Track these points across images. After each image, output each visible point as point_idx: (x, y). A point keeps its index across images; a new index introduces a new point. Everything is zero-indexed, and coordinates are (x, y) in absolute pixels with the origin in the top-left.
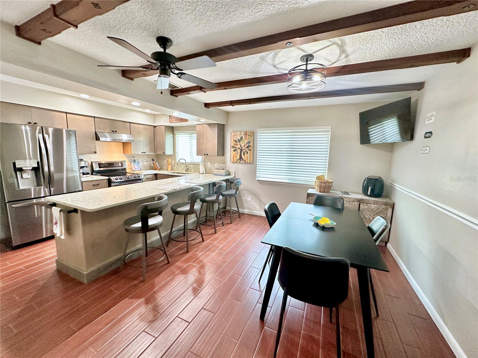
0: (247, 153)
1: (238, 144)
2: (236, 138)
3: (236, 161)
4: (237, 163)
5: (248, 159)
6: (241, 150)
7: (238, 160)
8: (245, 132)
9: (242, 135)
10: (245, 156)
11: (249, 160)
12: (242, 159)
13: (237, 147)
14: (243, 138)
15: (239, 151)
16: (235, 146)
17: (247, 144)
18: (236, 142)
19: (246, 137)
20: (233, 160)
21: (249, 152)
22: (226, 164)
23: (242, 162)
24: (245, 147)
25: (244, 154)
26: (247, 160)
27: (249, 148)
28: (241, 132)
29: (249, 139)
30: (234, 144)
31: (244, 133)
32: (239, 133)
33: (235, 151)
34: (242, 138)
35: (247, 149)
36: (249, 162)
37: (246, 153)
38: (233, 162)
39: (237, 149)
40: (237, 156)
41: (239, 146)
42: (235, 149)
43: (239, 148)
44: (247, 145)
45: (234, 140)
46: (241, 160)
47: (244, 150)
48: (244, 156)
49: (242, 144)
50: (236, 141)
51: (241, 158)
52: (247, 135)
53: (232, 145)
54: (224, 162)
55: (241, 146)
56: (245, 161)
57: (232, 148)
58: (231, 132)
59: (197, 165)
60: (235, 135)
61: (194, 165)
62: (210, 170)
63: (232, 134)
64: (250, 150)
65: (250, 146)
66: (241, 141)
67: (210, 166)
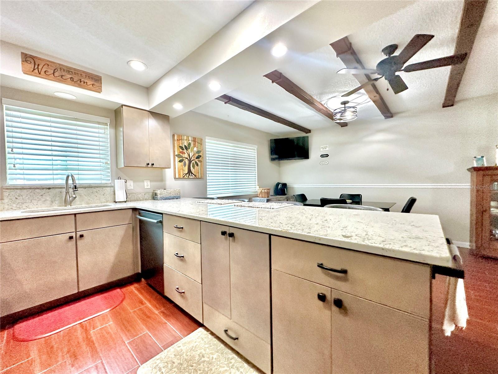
0: (197, 165)
1: (186, 152)
2: (182, 144)
3: (184, 176)
4: (186, 178)
5: (198, 173)
6: (190, 162)
7: (187, 174)
8: (194, 138)
9: (190, 142)
10: (195, 168)
11: (200, 174)
12: (192, 173)
13: (184, 156)
14: (192, 145)
15: (187, 162)
16: (181, 154)
17: (196, 153)
18: (182, 150)
19: (195, 145)
20: (179, 175)
21: (199, 164)
22: (165, 181)
23: (191, 177)
24: (194, 157)
25: (194, 167)
26: (197, 175)
27: (200, 159)
28: (188, 137)
29: (199, 147)
30: (179, 151)
31: (192, 139)
32: (185, 138)
33: (180, 161)
34: (189, 144)
35: (197, 160)
36: (200, 177)
37: (195, 165)
38: (179, 178)
39: (184, 159)
40: (184, 169)
41: (186, 155)
42: (181, 159)
43: (187, 158)
44: (197, 155)
45: (180, 146)
46: (189, 175)
47: (193, 161)
48: (194, 168)
49: (190, 152)
50: (182, 147)
51: (190, 171)
52: (196, 143)
53: (176, 153)
54: (162, 179)
55: (189, 156)
56: (195, 175)
57: (176, 157)
58: (174, 135)
59: (99, 189)
60: (180, 139)
61: (91, 189)
62: (135, 194)
63: (176, 138)
64: (200, 161)
65: (201, 156)
66: (189, 149)
67: (134, 187)
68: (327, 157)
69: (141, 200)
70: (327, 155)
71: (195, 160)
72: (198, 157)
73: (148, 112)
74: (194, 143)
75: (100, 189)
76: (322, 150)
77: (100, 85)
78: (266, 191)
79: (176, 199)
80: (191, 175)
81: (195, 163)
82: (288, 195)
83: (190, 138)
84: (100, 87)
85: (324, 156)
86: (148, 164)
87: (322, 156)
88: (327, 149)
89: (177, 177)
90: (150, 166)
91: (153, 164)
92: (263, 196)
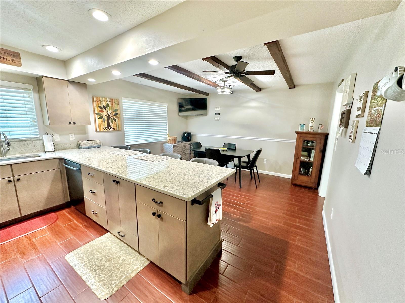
0: (115, 121)
1: (104, 111)
2: (101, 104)
3: (104, 129)
4: (105, 131)
5: (116, 126)
6: (109, 118)
7: (106, 128)
8: (111, 99)
9: (108, 102)
10: (114, 123)
11: (118, 127)
12: (111, 127)
13: (103, 113)
14: (110, 105)
15: (106, 118)
16: (100, 113)
17: (114, 111)
18: (101, 109)
19: (112, 104)
20: (100, 128)
21: (117, 119)
22: (88, 133)
23: (110, 130)
24: (112, 115)
25: (112, 122)
26: (116, 128)
27: (117, 116)
28: (106, 98)
29: (116, 107)
30: (98, 110)
32: (103, 99)
33: (100, 118)
34: (108, 104)
35: (115, 117)
36: (118, 129)
37: (114, 121)
38: (100, 131)
39: (103, 116)
40: (104, 124)
41: (105, 113)
42: (100, 116)
43: (105, 116)
44: (115, 113)
45: (99, 106)
46: (109, 128)
47: (111, 118)
48: (112, 123)
49: (108, 111)
50: (101, 107)
51: (109, 126)
52: (114, 103)
53: (96, 112)
54: (85, 132)
55: (108, 113)
56: (113, 129)
57: (96, 115)
58: (93, 97)
59: (29, 142)
60: (99, 100)
61: (22, 142)
62: (61, 145)
63: (95, 99)
64: (118, 118)
65: (118, 113)
66: (107, 108)
67: (60, 139)
68: (219, 115)
69: (67, 149)
70: (219, 113)
71: (113, 117)
72: (116, 114)
73: (66, 81)
74: (112, 103)
75: (31, 142)
76: (216, 109)
77: (19, 60)
78: (173, 139)
79: (97, 148)
80: (110, 128)
81: (113, 119)
82: (192, 141)
83: (108, 99)
84: (20, 62)
85: (217, 114)
86: (70, 123)
87: (216, 114)
88: (219, 109)
89: (98, 130)
90: (72, 123)
91: (75, 123)
92: (171, 142)
